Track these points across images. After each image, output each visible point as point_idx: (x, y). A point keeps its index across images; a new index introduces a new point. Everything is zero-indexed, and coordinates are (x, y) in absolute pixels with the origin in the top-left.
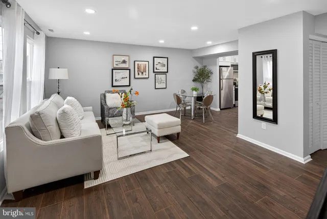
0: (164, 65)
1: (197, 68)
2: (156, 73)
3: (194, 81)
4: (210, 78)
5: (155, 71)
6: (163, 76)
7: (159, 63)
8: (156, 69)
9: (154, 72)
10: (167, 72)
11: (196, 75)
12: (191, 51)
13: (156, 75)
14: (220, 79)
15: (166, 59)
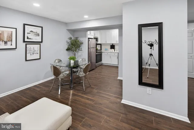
0: (38, 35)
1: (70, 38)
2: (27, 43)
3: (67, 50)
4: (81, 47)
5: (26, 40)
6: (36, 47)
7: (31, 31)
8: (28, 38)
9: (24, 41)
10: (42, 42)
11: (70, 45)
12: (66, 24)
13: (28, 46)
14: (88, 48)
15: (41, 28)
